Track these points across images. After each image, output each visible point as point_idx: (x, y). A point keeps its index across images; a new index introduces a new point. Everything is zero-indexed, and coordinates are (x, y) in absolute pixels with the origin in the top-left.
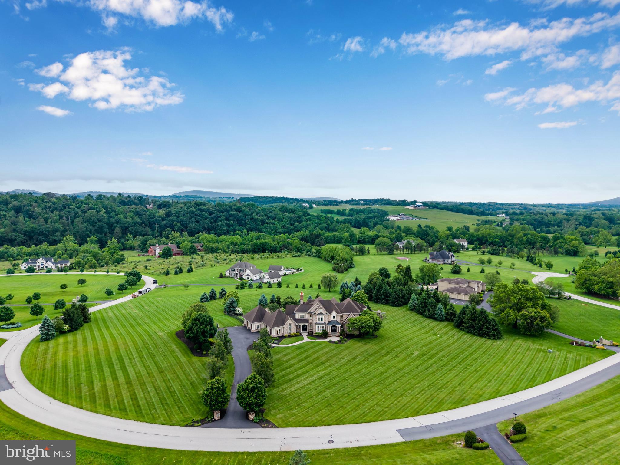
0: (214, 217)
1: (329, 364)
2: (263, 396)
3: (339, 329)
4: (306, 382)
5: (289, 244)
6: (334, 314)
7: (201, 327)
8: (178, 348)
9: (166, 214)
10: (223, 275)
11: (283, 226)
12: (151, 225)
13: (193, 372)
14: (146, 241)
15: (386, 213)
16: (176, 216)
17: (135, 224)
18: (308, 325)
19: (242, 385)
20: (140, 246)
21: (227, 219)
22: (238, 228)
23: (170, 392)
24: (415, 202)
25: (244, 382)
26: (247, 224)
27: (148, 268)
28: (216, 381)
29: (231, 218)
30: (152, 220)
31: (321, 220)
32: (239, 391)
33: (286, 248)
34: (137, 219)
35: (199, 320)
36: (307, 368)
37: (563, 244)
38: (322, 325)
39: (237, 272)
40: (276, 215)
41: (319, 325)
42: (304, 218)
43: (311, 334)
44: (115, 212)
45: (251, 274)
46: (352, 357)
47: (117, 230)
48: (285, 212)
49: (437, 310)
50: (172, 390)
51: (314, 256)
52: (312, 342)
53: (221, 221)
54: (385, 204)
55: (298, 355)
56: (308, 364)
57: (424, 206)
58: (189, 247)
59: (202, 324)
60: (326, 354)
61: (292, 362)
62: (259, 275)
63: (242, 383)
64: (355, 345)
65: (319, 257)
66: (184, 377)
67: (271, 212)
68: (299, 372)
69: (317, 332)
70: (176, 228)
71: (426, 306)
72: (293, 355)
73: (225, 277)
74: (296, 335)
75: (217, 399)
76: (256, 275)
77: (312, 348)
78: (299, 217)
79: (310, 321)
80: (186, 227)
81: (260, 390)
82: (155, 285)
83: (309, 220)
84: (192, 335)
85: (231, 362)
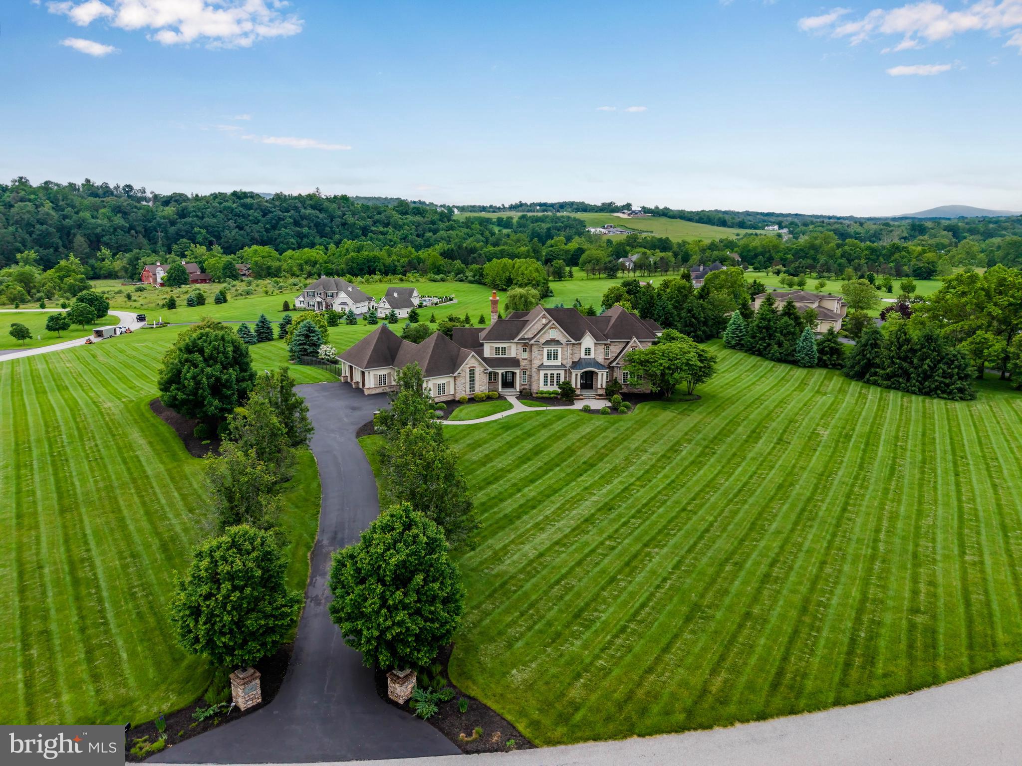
0: (272, 219)
1: (609, 466)
2: (446, 601)
3: (601, 380)
4: (565, 524)
5: (420, 260)
6: (588, 341)
7: (209, 370)
8: (145, 437)
9: (177, 214)
10: (291, 307)
11: (404, 238)
12: (149, 234)
13: (180, 504)
14: (138, 259)
15: (582, 224)
16: (197, 216)
17: (115, 230)
18: (517, 371)
19: (352, 557)
20: (125, 269)
21: (296, 223)
22: (318, 239)
23: (76, 582)
24: (628, 206)
25: (360, 544)
26: (334, 233)
27: (133, 298)
28: (234, 544)
29: (305, 222)
30: (149, 225)
31: (471, 229)
32: (338, 582)
33: (414, 267)
34: (119, 220)
35: (201, 351)
36: (550, 479)
37: (906, 260)
38: (555, 372)
39: (319, 300)
40: (388, 218)
41: (549, 372)
42: (442, 225)
43: (526, 396)
44: (73, 207)
45: (349, 301)
46: (666, 447)
47: (79, 240)
48: (406, 213)
49: (800, 342)
50: (84, 573)
51: (471, 282)
52: (538, 413)
53: (286, 228)
54: (577, 210)
55: (510, 445)
56: (548, 467)
57: (645, 212)
58: (221, 265)
59: (210, 360)
60: (590, 440)
61: (500, 463)
62: (366, 303)
63: (353, 546)
64: (656, 416)
65: (479, 283)
66: (145, 524)
67: (379, 213)
68: (531, 492)
69: (543, 388)
70: (199, 238)
71: (771, 336)
72: (495, 445)
73: (295, 310)
74: (489, 398)
75: (239, 624)
76: (360, 305)
77: (544, 426)
78: (433, 223)
79: (523, 363)
80: (218, 238)
81: (433, 573)
82: (141, 324)
83: (451, 228)
84: (181, 396)
85: (310, 472)
